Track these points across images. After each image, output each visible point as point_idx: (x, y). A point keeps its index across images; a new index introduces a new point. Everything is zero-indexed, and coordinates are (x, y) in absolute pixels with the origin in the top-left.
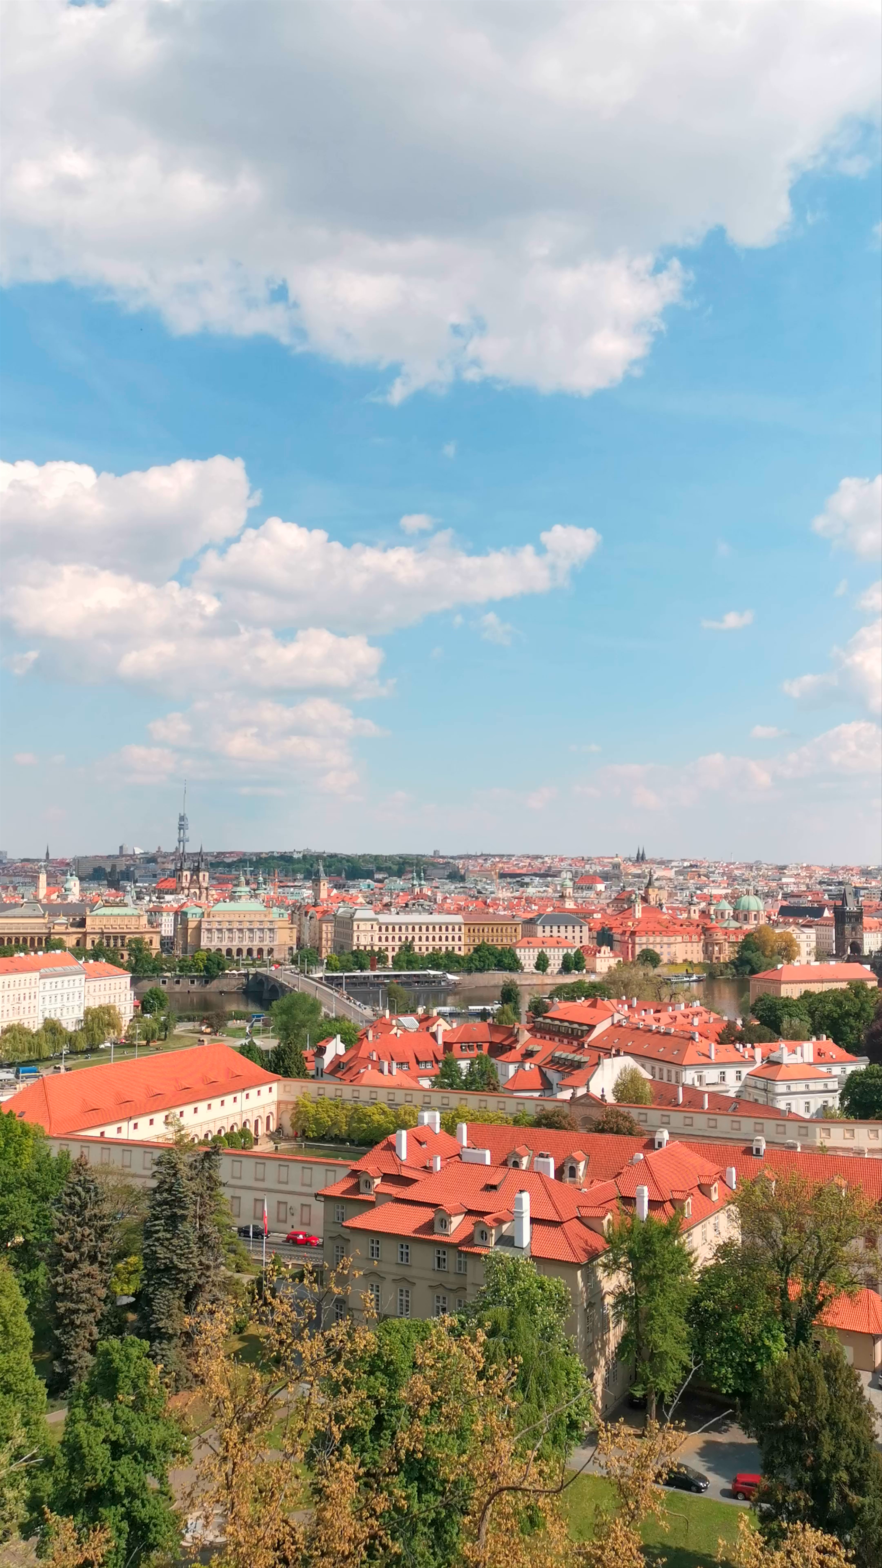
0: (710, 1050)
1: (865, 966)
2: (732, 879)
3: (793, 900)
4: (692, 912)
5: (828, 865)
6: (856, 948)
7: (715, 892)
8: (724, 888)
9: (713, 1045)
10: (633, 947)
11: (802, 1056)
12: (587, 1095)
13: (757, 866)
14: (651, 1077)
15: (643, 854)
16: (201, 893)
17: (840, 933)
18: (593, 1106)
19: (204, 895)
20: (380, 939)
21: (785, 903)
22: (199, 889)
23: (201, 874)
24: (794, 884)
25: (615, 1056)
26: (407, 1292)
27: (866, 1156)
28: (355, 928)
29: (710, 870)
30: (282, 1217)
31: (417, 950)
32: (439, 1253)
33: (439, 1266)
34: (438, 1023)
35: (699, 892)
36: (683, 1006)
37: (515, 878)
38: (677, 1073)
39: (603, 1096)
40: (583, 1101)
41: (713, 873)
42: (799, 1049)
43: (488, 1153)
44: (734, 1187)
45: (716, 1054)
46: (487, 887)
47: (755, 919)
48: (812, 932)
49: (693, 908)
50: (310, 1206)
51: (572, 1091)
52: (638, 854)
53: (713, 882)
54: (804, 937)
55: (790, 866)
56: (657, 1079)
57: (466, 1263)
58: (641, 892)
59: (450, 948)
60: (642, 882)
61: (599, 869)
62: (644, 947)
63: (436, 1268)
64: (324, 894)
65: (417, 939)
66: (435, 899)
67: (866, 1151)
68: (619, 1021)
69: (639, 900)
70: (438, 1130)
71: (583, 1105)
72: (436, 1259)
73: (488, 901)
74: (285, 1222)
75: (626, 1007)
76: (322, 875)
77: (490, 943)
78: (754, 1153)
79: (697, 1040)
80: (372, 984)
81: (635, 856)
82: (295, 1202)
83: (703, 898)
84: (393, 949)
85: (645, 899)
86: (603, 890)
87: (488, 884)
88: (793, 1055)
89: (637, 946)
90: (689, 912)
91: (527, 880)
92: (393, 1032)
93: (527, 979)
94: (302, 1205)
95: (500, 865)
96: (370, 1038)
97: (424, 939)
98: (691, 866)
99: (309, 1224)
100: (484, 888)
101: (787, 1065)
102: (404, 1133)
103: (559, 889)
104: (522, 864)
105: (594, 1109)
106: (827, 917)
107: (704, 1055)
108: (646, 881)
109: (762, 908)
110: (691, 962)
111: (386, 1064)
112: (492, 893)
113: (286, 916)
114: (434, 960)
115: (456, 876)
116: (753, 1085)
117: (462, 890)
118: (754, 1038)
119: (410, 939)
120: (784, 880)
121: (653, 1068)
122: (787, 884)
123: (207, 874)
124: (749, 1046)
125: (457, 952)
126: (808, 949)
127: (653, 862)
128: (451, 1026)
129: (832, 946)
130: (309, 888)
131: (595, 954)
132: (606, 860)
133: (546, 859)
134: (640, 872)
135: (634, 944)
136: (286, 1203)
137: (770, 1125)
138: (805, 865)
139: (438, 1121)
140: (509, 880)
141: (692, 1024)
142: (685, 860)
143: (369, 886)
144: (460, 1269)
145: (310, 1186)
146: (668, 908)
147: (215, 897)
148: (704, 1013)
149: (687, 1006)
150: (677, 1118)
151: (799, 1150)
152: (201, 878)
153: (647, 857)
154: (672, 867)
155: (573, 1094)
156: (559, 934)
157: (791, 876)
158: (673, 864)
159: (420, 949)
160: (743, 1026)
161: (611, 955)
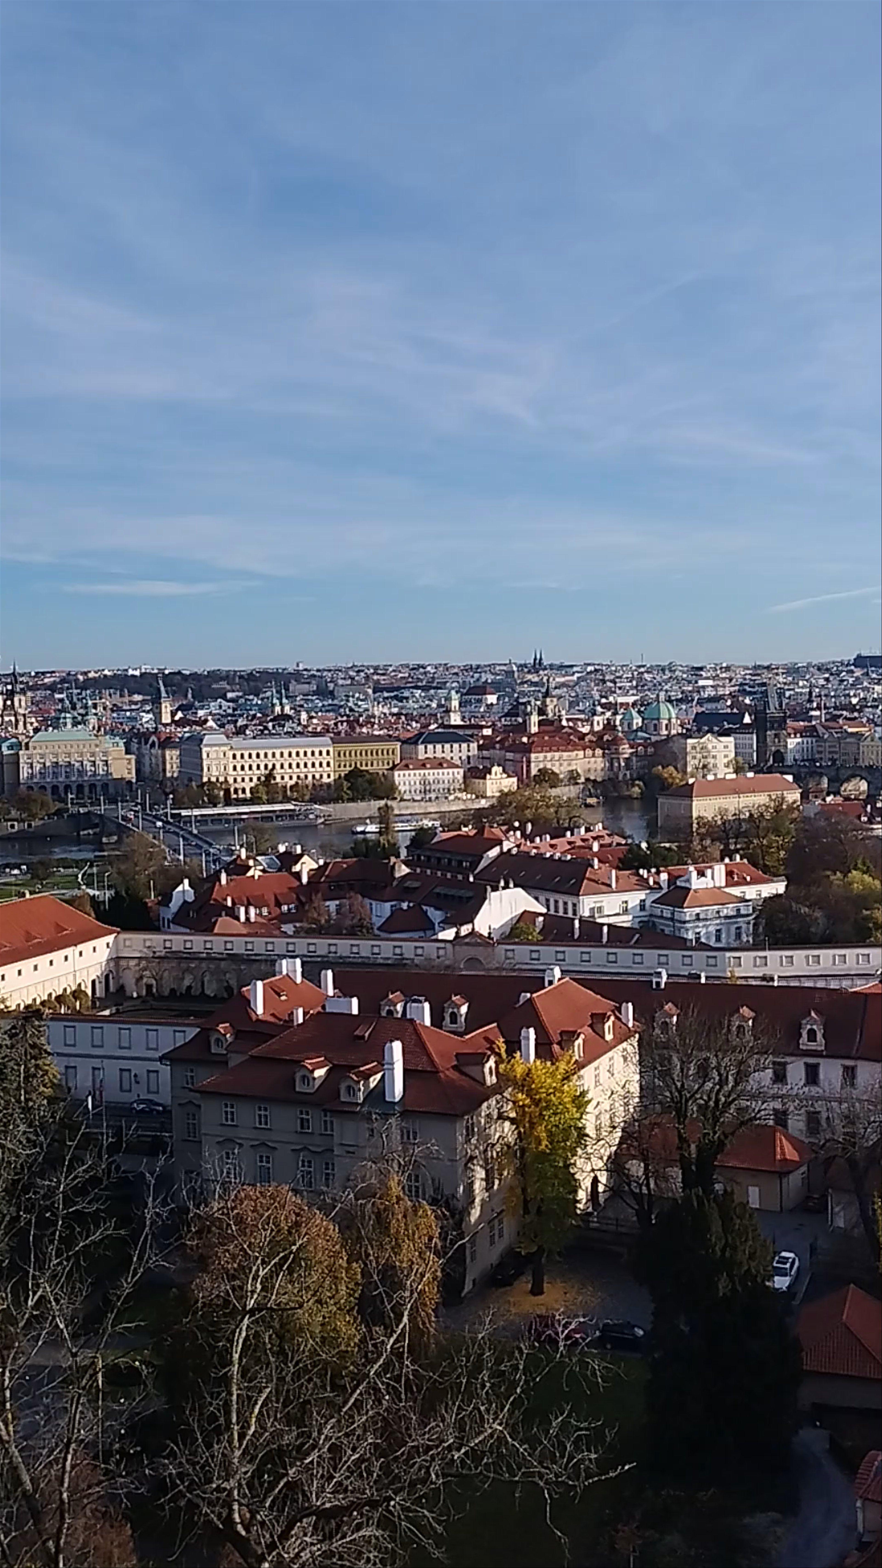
0: (610, 878)
1: (786, 777)
2: (640, 685)
3: (710, 706)
4: (595, 723)
5: (751, 664)
6: (779, 756)
7: (621, 700)
8: (633, 695)
9: (614, 872)
10: (528, 766)
11: (713, 878)
12: (473, 933)
13: (671, 668)
14: (544, 910)
15: (541, 659)
16: (17, 721)
17: (761, 741)
18: (479, 945)
19: (21, 724)
20: (235, 768)
21: (700, 710)
22: (15, 715)
23: (16, 699)
24: (712, 686)
25: (504, 888)
26: (268, 1157)
27: (776, 984)
28: (204, 756)
29: (617, 674)
30: (126, 1086)
31: (278, 780)
32: (301, 1113)
33: (302, 1127)
34: (303, 860)
35: (604, 701)
36: (583, 830)
37: (393, 692)
38: (574, 905)
39: (490, 934)
40: (467, 940)
41: (620, 677)
42: (709, 872)
43: (355, 1001)
44: (630, 1025)
45: (617, 881)
46: (360, 703)
47: (667, 729)
48: (730, 740)
49: (596, 718)
50: (157, 1072)
51: (454, 930)
52: (535, 659)
53: (620, 688)
54: (720, 746)
55: (708, 667)
56: (552, 912)
57: (332, 1122)
58: (538, 703)
59: (317, 776)
60: (539, 691)
61: (490, 678)
62: (541, 766)
63: (299, 1129)
64: (166, 718)
65: (278, 766)
66: (299, 720)
67: (776, 978)
68: (509, 850)
69: (535, 713)
70: (299, 980)
71: (467, 944)
72: (299, 1121)
73: (361, 719)
74: (130, 1091)
75: (518, 833)
76: (164, 694)
77: (364, 768)
78: (654, 986)
79: (596, 867)
80: (228, 821)
81: (532, 662)
82: (137, 1068)
83: (607, 707)
84: (251, 780)
85: (542, 711)
86: (495, 702)
87: (362, 700)
88: (703, 878)
89: (533, 765)
90: (592, 725)
91: (406, 694)
92: (250, 873)
93: (407, 808)
94: (149, 1071)
95: (375, 677)
96: (224, 881)
97: (286, 766)
98: (596, 670)
99: (157, 1092)
100: (356, 705)
101: (696, 891)
102: (260, 984)
103: (443, 702)
104: (401, 675)
105: (481, 948)
106: (747, 724)
107: (603, 884)
108: (544, 690)
109: (674, 715)
110: (595, 781)
111: (242, 910)
112: (367, 710)
113: (121, 744)
114: (297, 791)
115: (323, 692)
116: (659, 914)
117: (330, 708)
118: (658, 861)
119: (270, 767)
120: (701, 683)
121: (548, 900)
122: (704, 687)
123: (23, 698)
124: (653, 870)
125: (325, 780)
126: (726, 761)
127: (551, 667)
128: (317, 863)
129: (752, 756)
130: (148, 712)
131: (485, 776)
132: (498, 668)
133: (429, 668)
134: (536, 679)
135: (529, 762)
136: (129, 1070)
137: (675, 955)
138: (724, 665)
139: (299, 969)
140: (386, 694)
141: (591, 848)
142: (589, 665)
143: (220, 707)
144: (326, 1130)
145: (156, 1049)
146: (568, 720)
147: (36, 724)
148: (606, 837)
149: (588, 830)
150: (573, 953)
151: (703, 981)
152: (16, 704)
153: (545, 662)
154: (574, 673)
155: (457, 933)
156: (444, 755)
157: (707, 678)
158: (575, 669)
159: (283, 778)
160: (648, 849)
161: (505, 775)
